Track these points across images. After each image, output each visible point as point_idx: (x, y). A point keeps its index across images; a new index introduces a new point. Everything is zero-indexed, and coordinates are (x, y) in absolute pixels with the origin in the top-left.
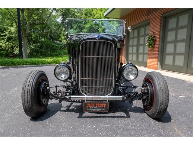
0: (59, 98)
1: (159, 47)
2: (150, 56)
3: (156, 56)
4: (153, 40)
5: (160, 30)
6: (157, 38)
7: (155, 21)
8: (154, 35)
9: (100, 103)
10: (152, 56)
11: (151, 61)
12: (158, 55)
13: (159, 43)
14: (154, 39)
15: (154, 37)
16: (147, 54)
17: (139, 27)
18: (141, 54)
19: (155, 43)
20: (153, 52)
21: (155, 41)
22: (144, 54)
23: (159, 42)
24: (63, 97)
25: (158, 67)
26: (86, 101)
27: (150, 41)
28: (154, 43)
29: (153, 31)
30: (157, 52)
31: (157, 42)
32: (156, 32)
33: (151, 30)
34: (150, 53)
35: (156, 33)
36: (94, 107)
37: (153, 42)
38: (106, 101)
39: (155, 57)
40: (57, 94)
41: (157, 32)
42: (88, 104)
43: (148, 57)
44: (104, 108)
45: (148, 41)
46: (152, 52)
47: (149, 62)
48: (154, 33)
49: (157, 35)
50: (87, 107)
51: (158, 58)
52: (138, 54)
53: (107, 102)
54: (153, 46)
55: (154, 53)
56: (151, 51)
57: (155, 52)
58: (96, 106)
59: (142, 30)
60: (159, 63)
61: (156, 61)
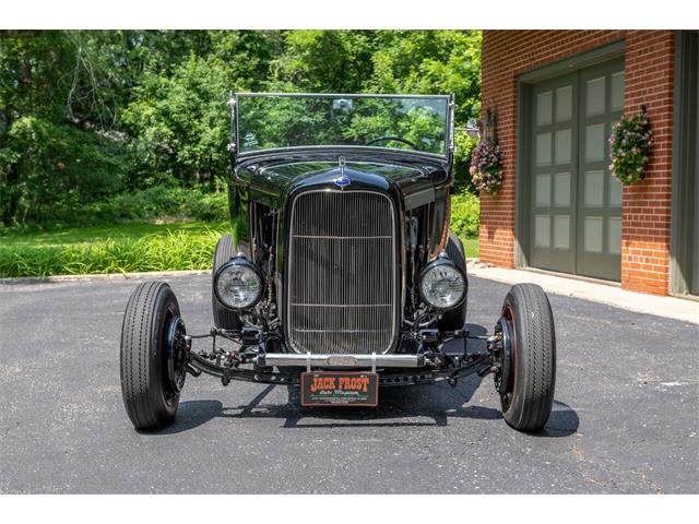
0: (222, 370)
1: (669, 182)
2: (634, 224)
3: (657, 225)
4: (640, 144)
5: (671, 95)
6: (659, 132)
7: (646, 51)
8: (645, 122)
9: (350, 377)
10: (639, 224)
11: (638, 252)
12: (668, 219)
13: (669, 160)
14: (643, 142)
15: (647, 128)
16: (618, 212)
17: (580, 71)
18: (594, 212)
19: (651, 161)
20: (646, 204)
21: (649, 152)
22: (606, 212)
23: (669, 153)
24: (233, 368)
25: (670, 281)
26: (309, 371)
27: (627, 148)
28: (645, 158)
29: (641, 100)
30: (663, 204)
31: (661, 153)
32: (654, 105)
33: (633, 95)
34: (634, 211)
35: (653, 112)
36: (332, 390)
37: (642, 154)
38: (369, 369)
39: (656, 232)
40: (215, 357)
41: (659, 103)
42: (315, 380)
43: (624, 231)
44: (365, 394)
45: (615, 151)
46: (641, 204)
47: (630, 258)
48: (643, 107)
49: (659, 118)
50: (313, 389)
51: (667, 233)
52: (578, 212)
53: (374, 372)
54: (642, 176)
55: (651, 211)
56: (635, 197)
57: (652, 204)
58: (340, 387)
59: (596, 87)
60: (673, 264)
61: (658, 249)
